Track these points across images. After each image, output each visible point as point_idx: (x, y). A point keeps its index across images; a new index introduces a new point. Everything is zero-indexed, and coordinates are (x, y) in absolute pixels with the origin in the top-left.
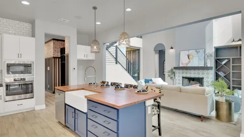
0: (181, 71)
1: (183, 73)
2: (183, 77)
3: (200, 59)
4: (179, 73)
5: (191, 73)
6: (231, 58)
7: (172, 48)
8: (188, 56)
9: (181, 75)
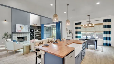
0: (16, 34)
1: (17, 35)
2: (17, 37)
3: (26, 29)
4: (15, 35)
5: (21, 35)
6: (34, 29)
7: (5, 21)
8: (21, 27)
9: (16, 36)
